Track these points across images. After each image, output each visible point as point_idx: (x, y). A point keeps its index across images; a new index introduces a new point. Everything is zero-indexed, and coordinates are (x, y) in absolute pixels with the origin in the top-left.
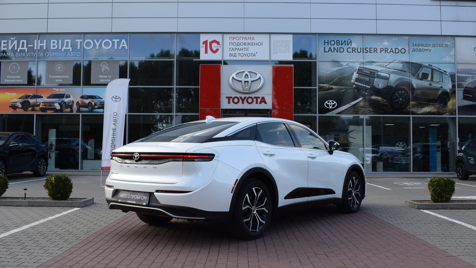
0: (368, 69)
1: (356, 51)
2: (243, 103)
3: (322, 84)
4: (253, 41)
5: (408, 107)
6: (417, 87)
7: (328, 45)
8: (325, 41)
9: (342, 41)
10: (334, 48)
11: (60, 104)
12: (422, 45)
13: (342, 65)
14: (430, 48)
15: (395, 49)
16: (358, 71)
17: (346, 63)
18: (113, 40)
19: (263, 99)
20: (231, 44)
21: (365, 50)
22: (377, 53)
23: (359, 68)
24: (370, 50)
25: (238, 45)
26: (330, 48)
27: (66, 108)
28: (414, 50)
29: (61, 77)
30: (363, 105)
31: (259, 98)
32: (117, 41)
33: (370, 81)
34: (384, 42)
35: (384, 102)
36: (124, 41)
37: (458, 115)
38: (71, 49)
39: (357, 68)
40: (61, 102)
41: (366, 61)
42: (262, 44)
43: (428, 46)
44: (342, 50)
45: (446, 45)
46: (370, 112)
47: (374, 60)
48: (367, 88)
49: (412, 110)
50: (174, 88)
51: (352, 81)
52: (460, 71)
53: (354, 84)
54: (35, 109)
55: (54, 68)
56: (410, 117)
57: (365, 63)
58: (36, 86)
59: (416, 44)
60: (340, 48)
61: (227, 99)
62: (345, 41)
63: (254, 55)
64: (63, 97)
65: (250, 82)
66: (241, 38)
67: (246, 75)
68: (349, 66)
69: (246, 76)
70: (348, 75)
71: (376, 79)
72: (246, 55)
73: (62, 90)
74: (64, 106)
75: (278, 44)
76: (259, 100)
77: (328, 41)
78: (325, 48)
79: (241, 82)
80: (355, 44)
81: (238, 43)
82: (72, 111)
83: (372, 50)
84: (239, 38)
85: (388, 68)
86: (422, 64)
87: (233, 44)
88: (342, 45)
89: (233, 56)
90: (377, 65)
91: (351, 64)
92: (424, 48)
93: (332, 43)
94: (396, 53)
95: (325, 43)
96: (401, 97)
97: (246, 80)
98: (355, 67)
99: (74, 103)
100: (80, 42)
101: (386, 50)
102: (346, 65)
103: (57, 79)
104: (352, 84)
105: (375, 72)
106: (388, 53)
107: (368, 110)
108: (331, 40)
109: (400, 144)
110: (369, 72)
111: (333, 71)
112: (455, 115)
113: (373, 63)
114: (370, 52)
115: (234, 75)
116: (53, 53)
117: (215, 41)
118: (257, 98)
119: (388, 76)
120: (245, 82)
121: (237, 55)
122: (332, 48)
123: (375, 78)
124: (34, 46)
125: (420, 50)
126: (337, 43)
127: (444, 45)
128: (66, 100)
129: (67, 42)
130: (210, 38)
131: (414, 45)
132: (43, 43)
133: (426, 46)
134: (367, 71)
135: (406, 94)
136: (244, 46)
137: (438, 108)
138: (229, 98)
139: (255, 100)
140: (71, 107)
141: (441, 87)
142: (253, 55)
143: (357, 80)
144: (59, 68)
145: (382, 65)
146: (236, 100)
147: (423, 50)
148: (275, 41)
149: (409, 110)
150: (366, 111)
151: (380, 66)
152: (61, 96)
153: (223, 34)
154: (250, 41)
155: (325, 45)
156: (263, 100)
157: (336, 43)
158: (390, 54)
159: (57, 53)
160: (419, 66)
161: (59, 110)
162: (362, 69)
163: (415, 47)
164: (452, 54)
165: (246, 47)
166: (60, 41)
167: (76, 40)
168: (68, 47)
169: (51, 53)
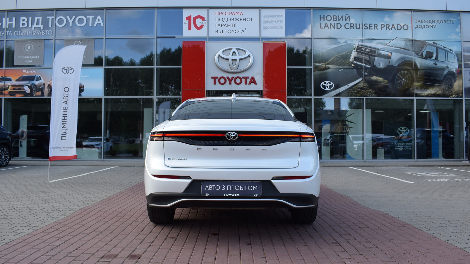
0: (368, 47)
1: (355, 27)
2: (230, 84)
3: (317, 63)
4: (241, 16)
5: (412, 88)
6: (421, 66)
7: (324, 20)
8: (320, 16)
9: (339, 16)
10: (331, 24)
11: (30, 87)
12: (426, 21)
13: (339, 43)
14: (434, 24)
15: (397, 25)
16: (357, 49)
17: (344, 41)
18: (88, 17)
19: (253, 79)
20: (217, 19)
21: (364, 26)
22: (377, 29)
23: (358, 46)
24: (370, 27)
25: (225, 20)
26: (326, 24)
27: (37, 92)
28: (417, 27)
29: (31, 57)
30: (362, 87)
31: (248, 78)
32: (92, 18)
33: (370, 60)
34: (384, 18)
35: (385, 83)
36: (99, 17)
37: (465, 97)
38: (42, 27)
39: (356, 46)
40: (31, 85)
41: (366, 38)
42: (251, 20)
43: (432, 22)
44: (339, 26)
45: (451, 22)
46: (370, 94)
47: (374, 37)
48: (367, 67)
49: (415, 91)
50: (154, 68)
51: (351, 60)
52: (466, 49)
53: (353, 63)
54: (3, 92)
55: (23, 48)
56: (414, 99)
57: (365, 40)
58: (4, 68)
59: (419, 20)
60: (337, 24)
61: (213, 79)
62: (342, 17)
63: (243, 31)
64: (34, 80)
65: (238, 60)
66: (228, 13)
67: (234, 52)
68: (347, 43)
69: (234, 54)
70: (346, 54)
71: (376, 58)
72: (234, 32)
73: (33, 72)
74: (35, 90)
75: (269, 20)
76: (248, 80)
77: (324, 16)
78: (320, 23)
79: (228, 61)
80: (354, 19)
81: (225, 19)
82: (43, 94)
83: (372, 27)
84: (226, 13)
85: (390, 46)
86: (426, 41)
87: (219, 20)
88: (339, 20)
89: (220, 32)
90: (378, 43)
91: (349, 42)
92: (428, 24)
93: (329, 18)
94: (397, 29)
95: (320, 18)
96: (403, 78)
97: (234, 58)
98: (354, 44)
99: (45, 86)
100: (52, 19)
101: (388, 26)
102: (344, 43)
103: (27, 59)
104: (350, 63)
105: (376, 50)
106: (389, 29)
107: (369, 92)
108: (327, 15)
109: (402, 129)
110: (369, 51)
111: (329, 50)
112: (462, 97)
113: (373, 41)
114: (370, 29)
115: (220, 53)
116: (23, 32)
117: (199, 17)
118: (246, 78)
119: (390, 54)
120: (233, 60)
121: (224, 32)
122: (328, 24)
123: (375, 56)
124: (2, 25)
125: (424, 27)
126: (334, 18)
127: (449, 22)
128: (37, 83)
129: (38, 20)
130: (194, 13)
131: (418, 21)
132: (12, 21)
133: (430, 22)
134: (367, 49)
135: (409, 75)
136: (231, 22)
137: (444, 90)
138: (214, 78)
139: (244, 80)
140: (42, 90)
141: (446, 67)
142: (241, 32)
143: (356, 59)
144: (29, 48)
145: (383, 43)
146: (222, 81)
147: (427, 27)
148: (266, 16)
149: (412, 92)
150: (366, 93)
151: (381, 43)
152: (31, 78)
153: (208, 8)
154: (237, 16)
155: (320, 20)
156: (253, 81)
157: (332, 18)
158: (391, 31)
159: (27, 32)
160: (423, 44)
161: (29, 94)
162: (361, 46)
163: (419, 24)
164: (458, 31)
165: (234, 22)
166: (30, 18)
167: (48, 17)
168: (39, 25)
169: (20, 32)
